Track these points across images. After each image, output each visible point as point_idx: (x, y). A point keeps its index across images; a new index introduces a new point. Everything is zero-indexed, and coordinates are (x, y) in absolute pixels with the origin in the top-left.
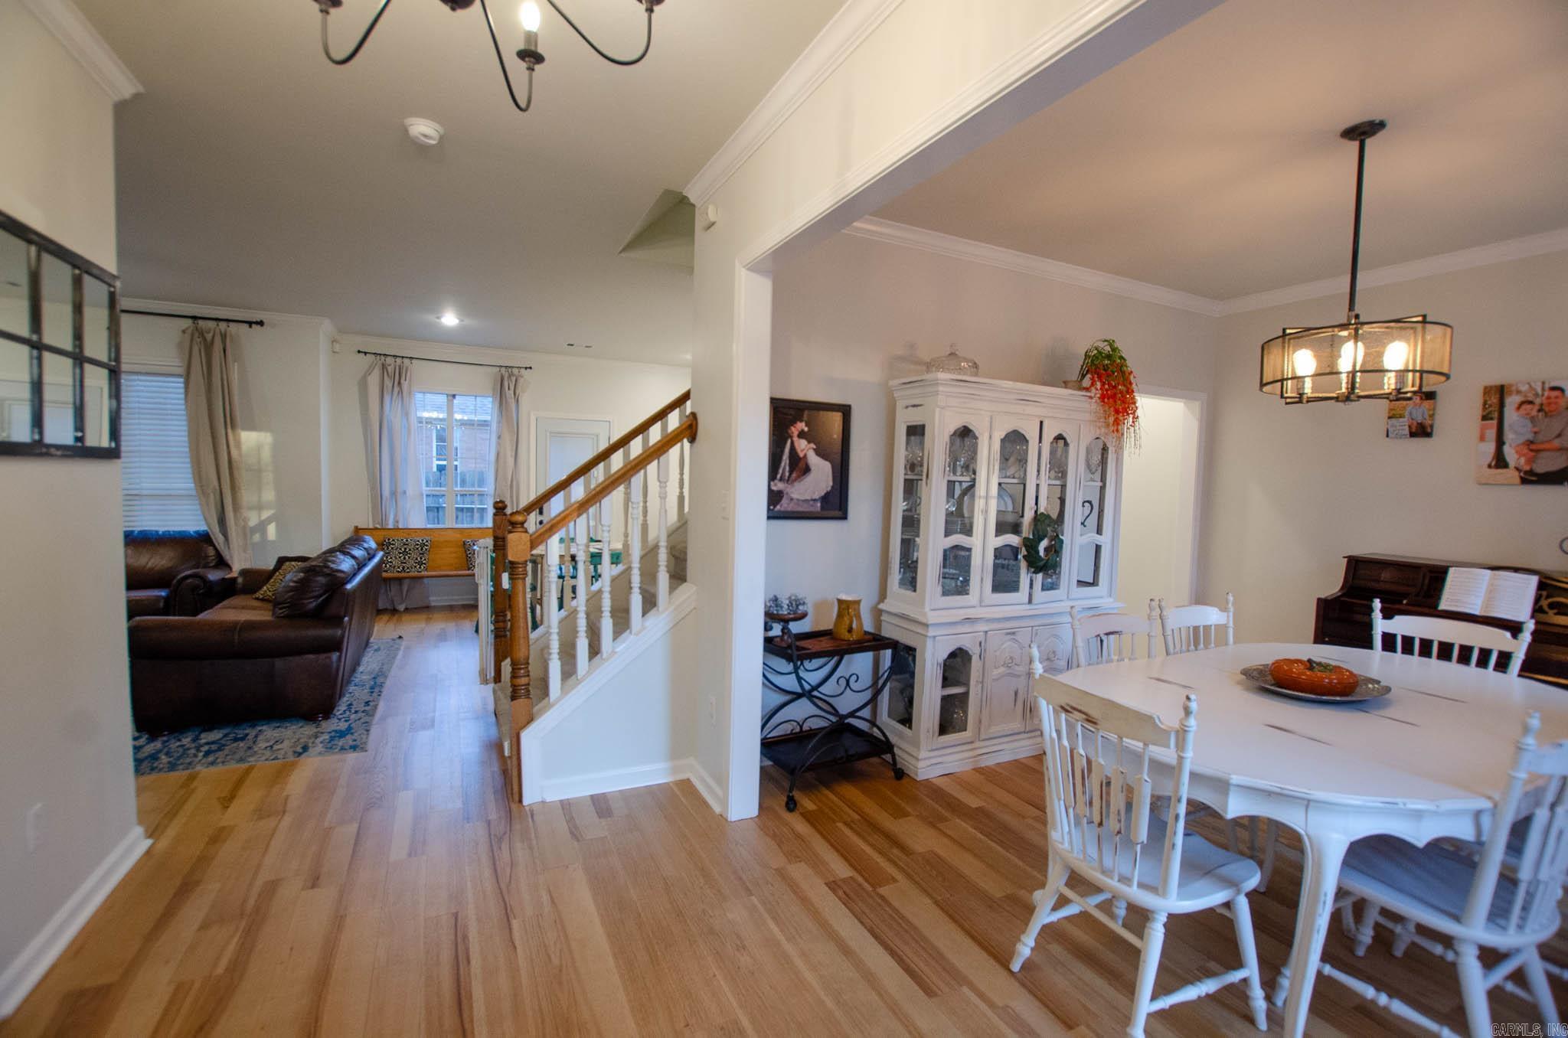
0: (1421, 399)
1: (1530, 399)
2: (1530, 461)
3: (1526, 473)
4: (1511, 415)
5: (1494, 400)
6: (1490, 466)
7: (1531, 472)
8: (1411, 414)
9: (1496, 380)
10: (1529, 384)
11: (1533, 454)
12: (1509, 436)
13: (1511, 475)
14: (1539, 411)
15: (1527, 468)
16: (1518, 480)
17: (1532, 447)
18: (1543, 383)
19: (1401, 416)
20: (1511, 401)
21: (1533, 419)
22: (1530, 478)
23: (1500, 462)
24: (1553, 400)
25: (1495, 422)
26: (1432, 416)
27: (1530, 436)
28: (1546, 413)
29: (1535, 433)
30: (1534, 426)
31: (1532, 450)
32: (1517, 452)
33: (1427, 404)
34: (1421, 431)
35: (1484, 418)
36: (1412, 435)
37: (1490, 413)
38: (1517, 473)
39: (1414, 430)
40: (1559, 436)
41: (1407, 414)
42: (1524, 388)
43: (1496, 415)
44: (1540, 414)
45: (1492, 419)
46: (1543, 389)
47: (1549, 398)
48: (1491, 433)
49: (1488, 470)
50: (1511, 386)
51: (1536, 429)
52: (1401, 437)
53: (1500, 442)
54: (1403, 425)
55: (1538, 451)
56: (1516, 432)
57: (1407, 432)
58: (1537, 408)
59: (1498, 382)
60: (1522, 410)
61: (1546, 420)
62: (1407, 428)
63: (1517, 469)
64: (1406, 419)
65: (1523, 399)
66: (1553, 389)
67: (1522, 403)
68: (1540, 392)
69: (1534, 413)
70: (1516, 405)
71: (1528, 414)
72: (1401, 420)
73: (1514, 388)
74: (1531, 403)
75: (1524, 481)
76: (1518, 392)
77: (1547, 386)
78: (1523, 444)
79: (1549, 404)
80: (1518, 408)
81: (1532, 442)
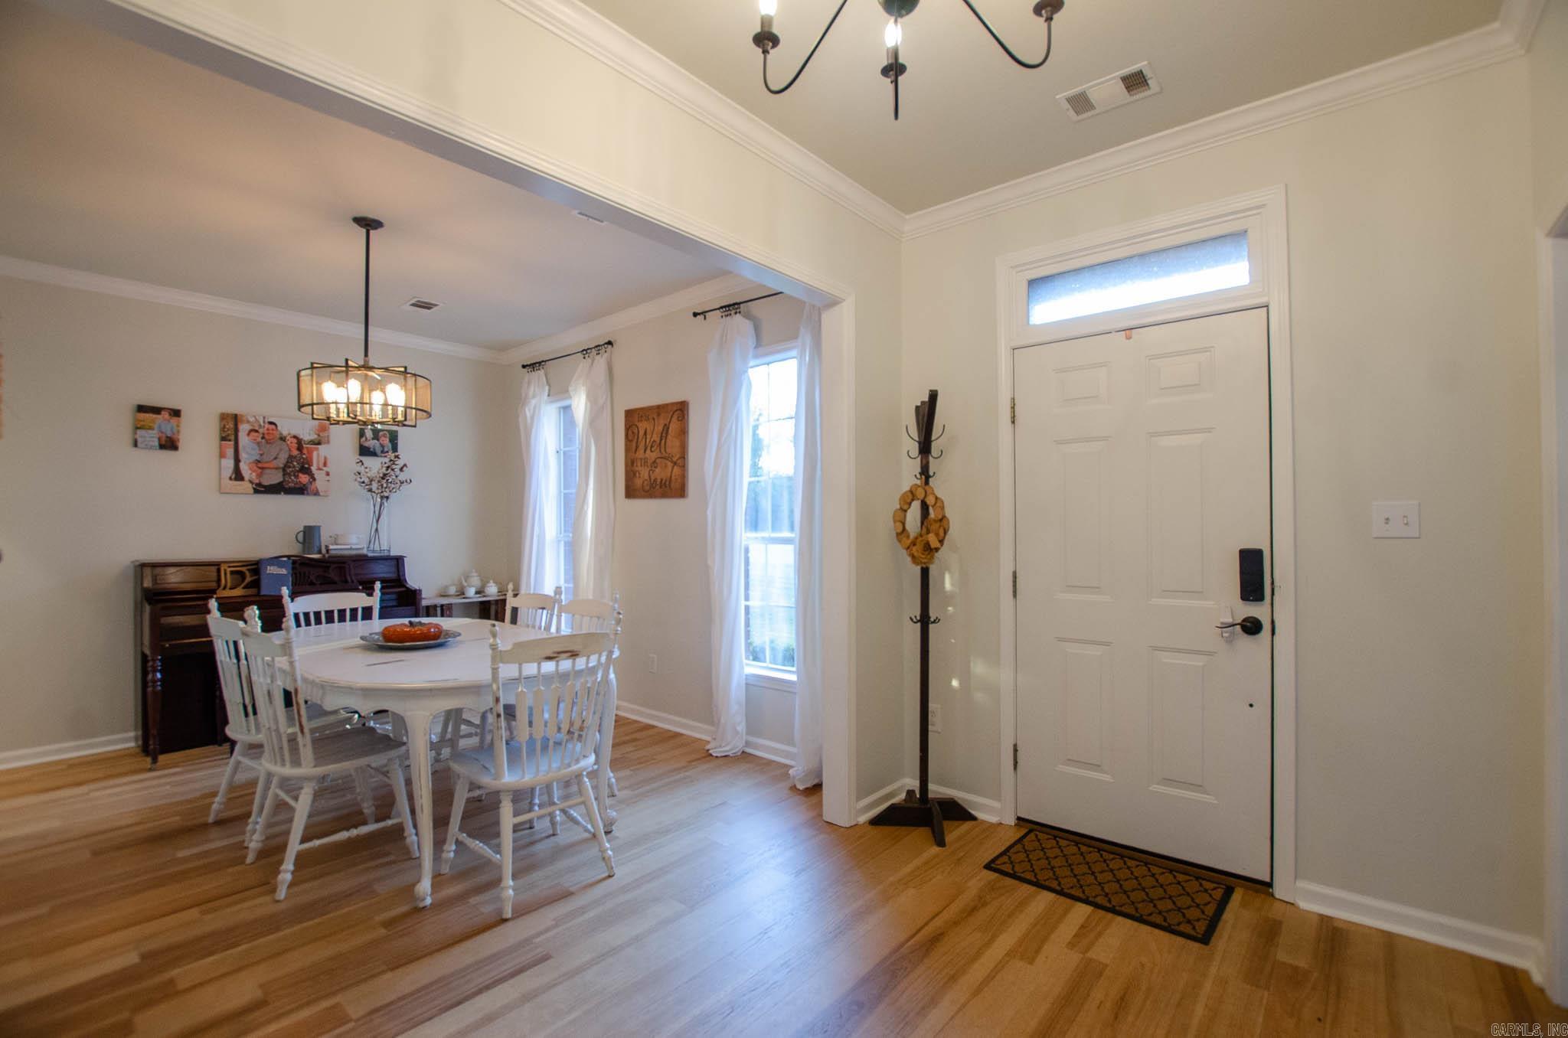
0: (170, 415)
1: (257, 429)
2: (259, 476)
3: (257, 485)
4: (244, 440)
5: (231, 425)
6: (230, 479)
7: (259, 485)
8: (160, 427)
9: (232, 409)
10: (255, 417)
11: (260, 471)
12: (243, 455)
13: (246, 486)
14: (263, 438)
15: (257, 481)
16: (252, 491)
17: (259, 465)
18: (264, 418)
19: (151, 428)
20: (244, 428)
21: (258, 444)
22: (261, 489)
23: (238, 476)
24: (271, 432)
25: (232, 443)
26: (178, 432)
27: (258, 458)
28: (266, 440)
29: (261, 455)
30: (260, 450)
31: (260, 468)
32: (250, 469)
33: (174, 420)
34: (169, 444)
35: (223, 439)
36: (162, 447)
37: (228, 435)
38: (250, 485)
39: (163, 443)
40: (275, 458)
41: (156, 426)
42: (252, 419)
43: (233, 437)
44: (263, 441)
45: (230, 440)
46: (264, 422)
47: (268, 429)
48: (230, 452)
49: (231, 482)
50: (242, 416)
51: (261, 452)
52: (151, 448)
53: (237, 460)
54: (151, 437)
55: (262, 468)
56: (247, 453)
57: (157, 444)
58: (261, 435)
59: (235, 412)
60: (251, 437)
61: (268, 446)
62: (157, 440)
63: (251, 482)
64: (154, 432)
65: (251, 428)
66: (271, 423)
67: (251, 431)
68: (262, 424)
69: (259, 439)
70: (247, 432)
71: (255, 440)
72: (150, 432)
73: (244, 419)
74: (257, 431)
75: (256, 491)
76: (248, 422)
77: (266, 421)
78: (253, 463)
79: (268, 434)
80: (248, 435)
81: (259, 462)
